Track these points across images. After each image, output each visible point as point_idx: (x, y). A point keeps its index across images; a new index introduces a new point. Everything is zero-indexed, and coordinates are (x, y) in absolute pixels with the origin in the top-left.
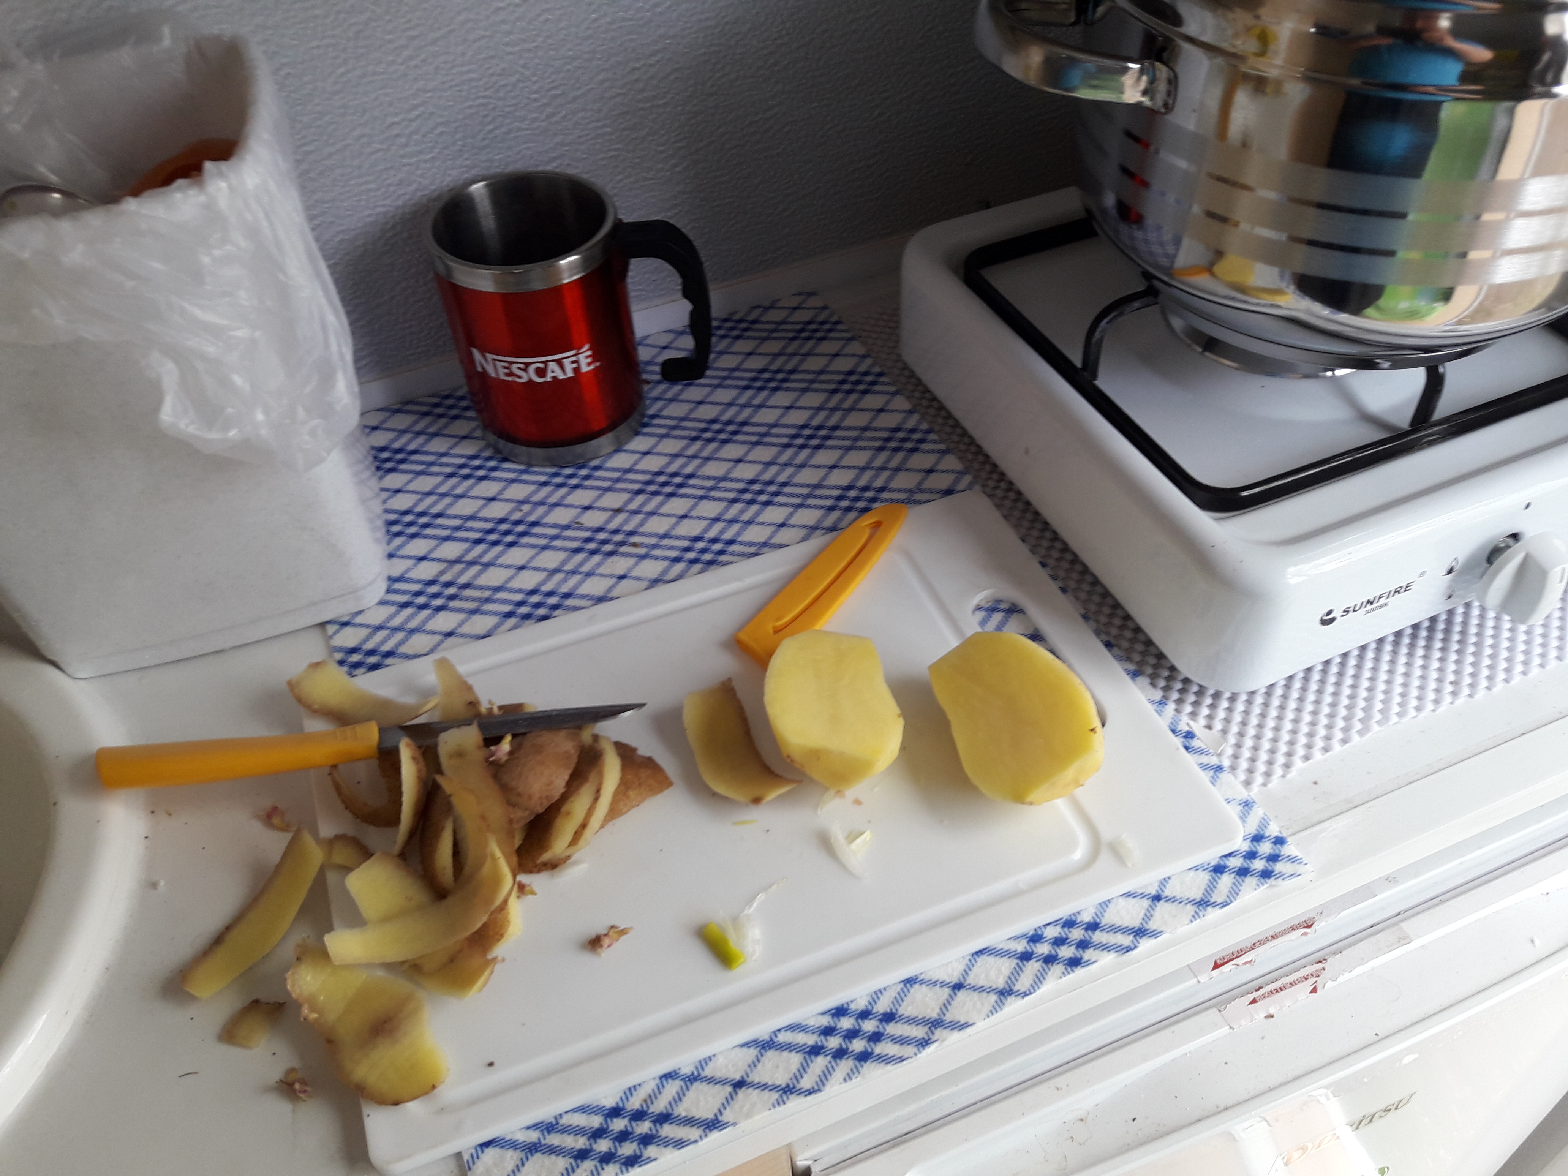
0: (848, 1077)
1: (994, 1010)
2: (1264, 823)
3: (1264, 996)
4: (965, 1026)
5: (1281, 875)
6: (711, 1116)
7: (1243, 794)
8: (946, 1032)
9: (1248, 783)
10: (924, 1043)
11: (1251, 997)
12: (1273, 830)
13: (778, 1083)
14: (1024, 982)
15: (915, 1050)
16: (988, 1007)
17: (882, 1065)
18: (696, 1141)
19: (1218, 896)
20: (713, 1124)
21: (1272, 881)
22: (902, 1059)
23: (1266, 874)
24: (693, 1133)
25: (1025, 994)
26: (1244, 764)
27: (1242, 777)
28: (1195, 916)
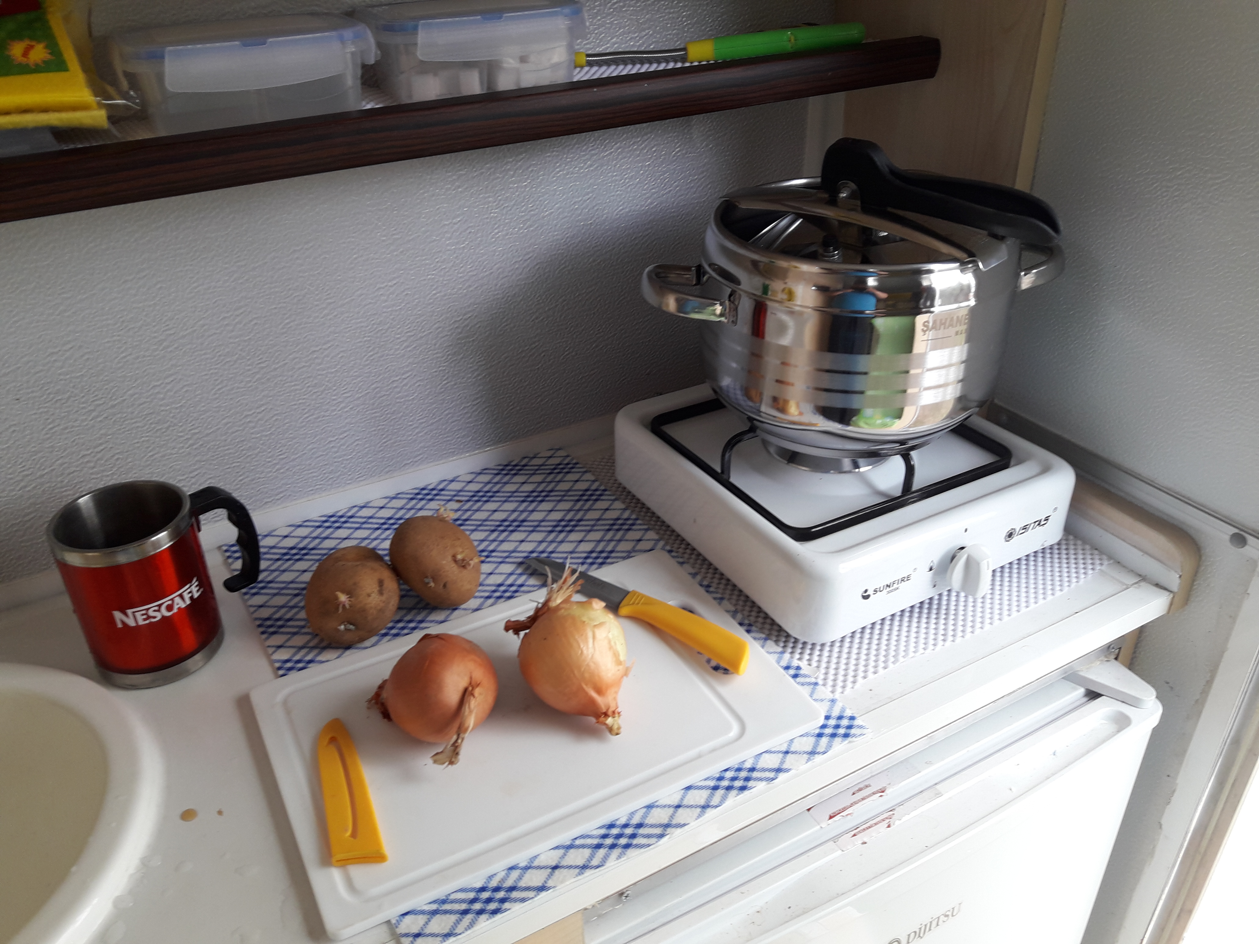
0: (619, 857)
1: (699, 816)
2: (843, 710)
3: (860, 832)
4: (684, 825)
5: (854, 735)
6: (540, 884)
7: (831, 696)
8: (673, 829)
9: (833, 692)
10: (661, 836)
11: (853, 833)
12: (848, 713)
13: (578, 864)
14: (715, 800)
15: (656, 840)
16: (696, 815)
17: (638, 849)
18: (533, 898)
19: (820, 749)
20: (542, 888)
21: (849, 739)
22: (649, 845)
23: (846, 736)
24: (531, 894)
25: (716, 807)
26: (830, 683)
27: (830, 689)
28: (809, 760)
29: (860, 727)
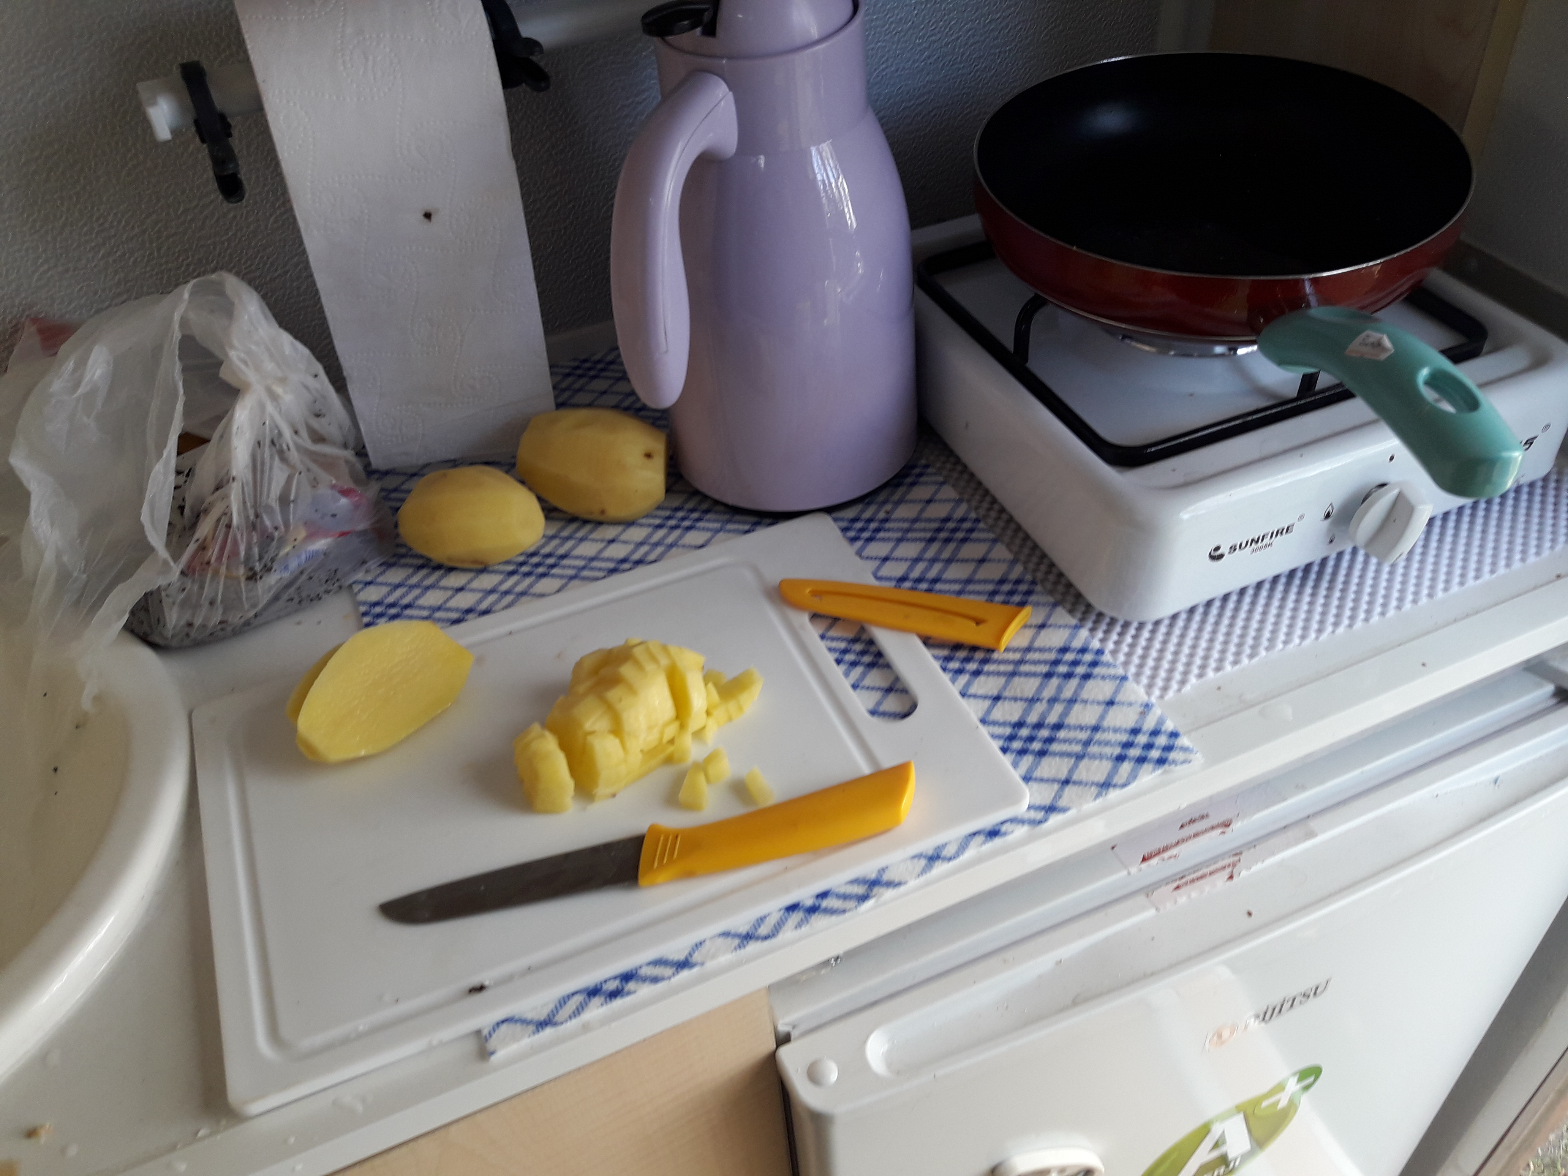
2: (1161, 721)
3: (1186, 883)
5: (1174, 762)
7: (1144, 699)
8: (882, 890)
9: (1148, 694)
11: (1175, 885)
12: (1169, 726)
14: (949, 850)
15: (856, 904)
18: (669, 978)
19: (1119, 779)
20: (684, 965)
23: (1161, 761)
25: (950, 859)
28: (1098, 795)
29: (1185, 749)
